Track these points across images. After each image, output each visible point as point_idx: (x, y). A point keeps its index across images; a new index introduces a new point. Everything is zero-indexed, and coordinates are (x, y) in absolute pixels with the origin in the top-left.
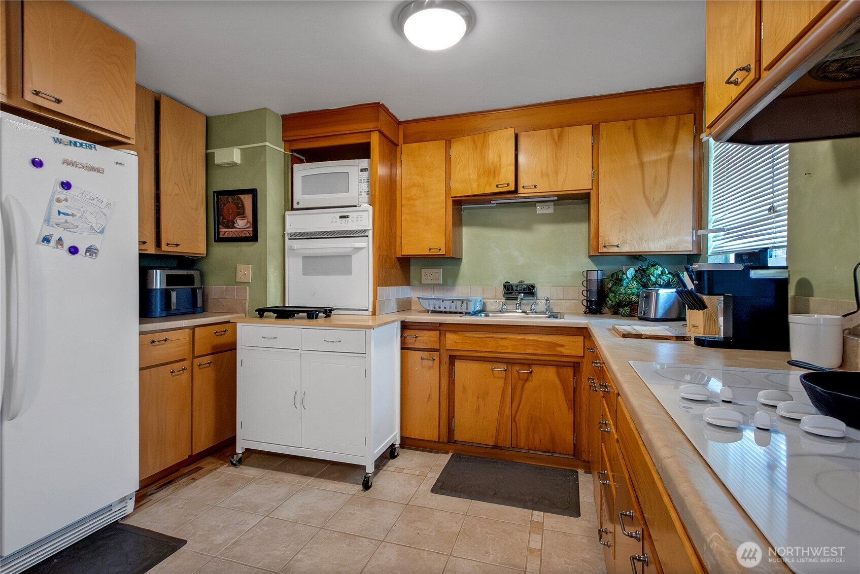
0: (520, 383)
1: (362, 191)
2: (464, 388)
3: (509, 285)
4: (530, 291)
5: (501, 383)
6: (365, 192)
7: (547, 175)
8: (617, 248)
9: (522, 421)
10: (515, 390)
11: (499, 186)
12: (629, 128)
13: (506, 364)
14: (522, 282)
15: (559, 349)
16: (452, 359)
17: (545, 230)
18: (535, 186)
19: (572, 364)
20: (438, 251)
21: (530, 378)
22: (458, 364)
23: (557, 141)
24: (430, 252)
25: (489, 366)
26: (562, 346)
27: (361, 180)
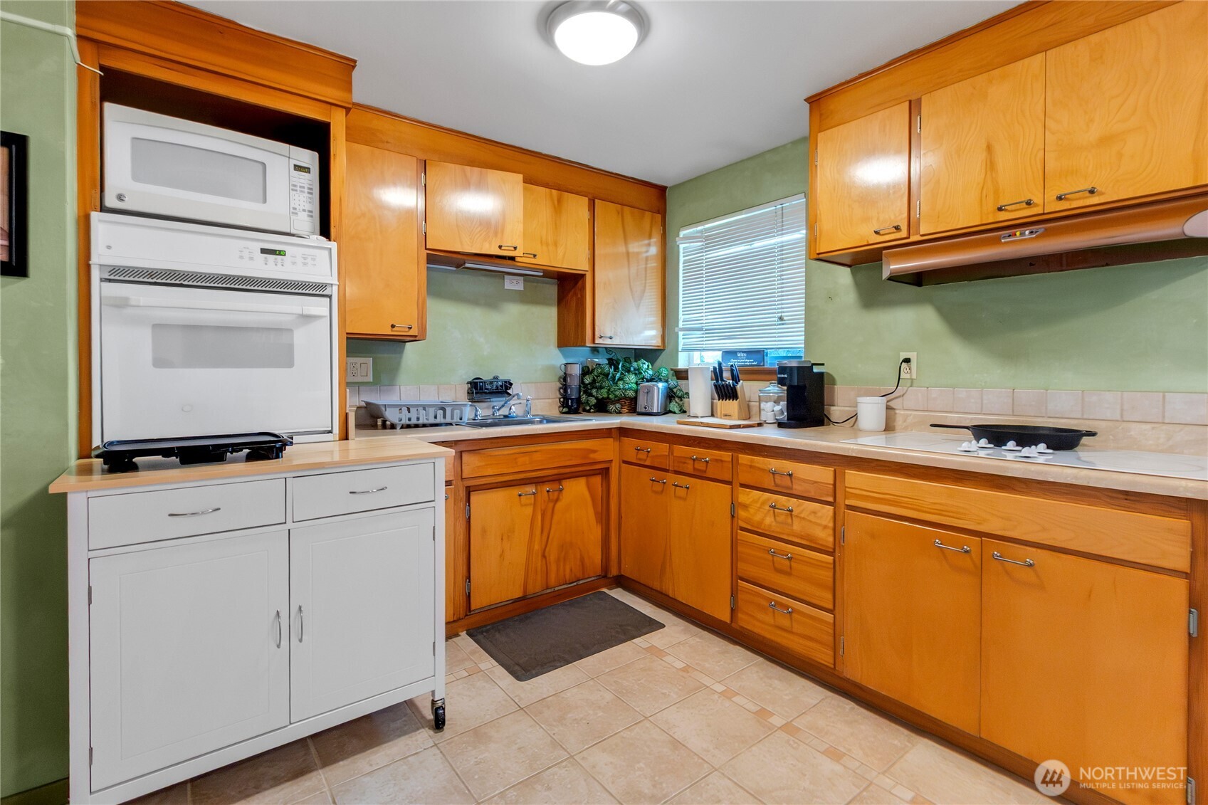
0: (551, 505)
1: (298, 207)
2: (484, 531)
3: (482, 382)
4: (503, 389)
5: (529, 510)
6: (304, 210)
7: (547, 245)
8: (610, 340)
9: (553, 555)
10: (546, 515)
11: (503, 248)
12: (619, 213)
13: (534, 485)
14: (496, 378)
15: (592, 456)
16: (469, 491)
17: (514, 310)
18: (535, 256)
19: (598, 472)
20: (407, 329)
21: (561, 497)
22: (475, 498)
23: (556, 206)
24: (392, 331)
25: (516, 491)
26: (594, 451)
27: (295, 186)
